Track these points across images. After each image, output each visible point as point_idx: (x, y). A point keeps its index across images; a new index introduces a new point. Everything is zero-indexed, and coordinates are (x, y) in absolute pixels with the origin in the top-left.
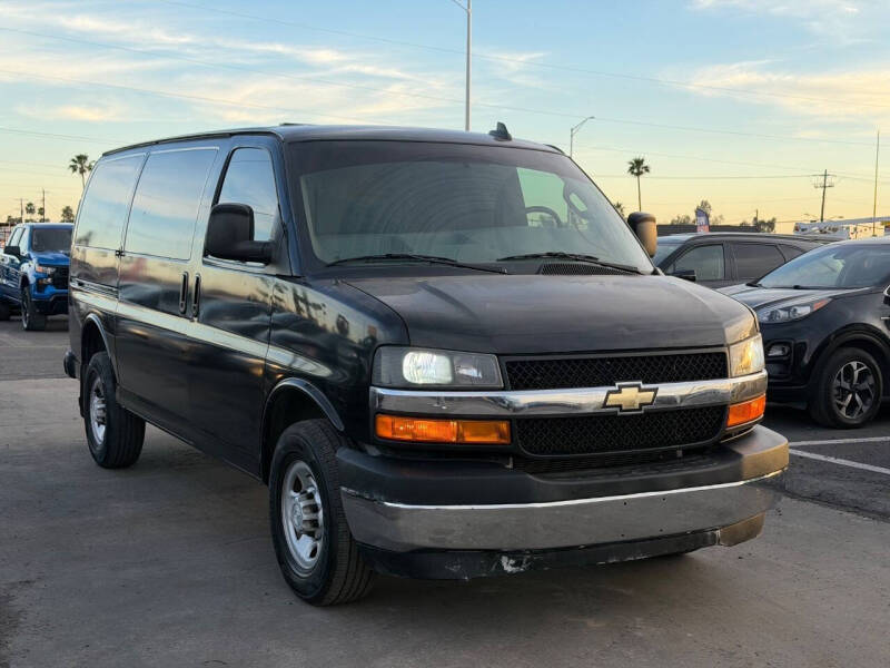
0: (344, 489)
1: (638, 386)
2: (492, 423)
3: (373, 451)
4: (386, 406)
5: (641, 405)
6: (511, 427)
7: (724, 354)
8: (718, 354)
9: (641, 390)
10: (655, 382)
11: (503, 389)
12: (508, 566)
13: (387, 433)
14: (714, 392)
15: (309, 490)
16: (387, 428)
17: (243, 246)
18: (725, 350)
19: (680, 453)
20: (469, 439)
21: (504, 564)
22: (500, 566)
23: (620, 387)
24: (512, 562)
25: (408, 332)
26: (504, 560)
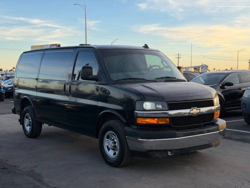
0: (127, 137)
1: (196, 109)
2: (165, 119)
3: (135, 127)
4: (138, 115)
5: (197, 113)
6: (170, 120)
7: (213, 100)
8: (211, 100)
9: (197, 110)
10: (199, 108)
11: (168, 110)
12: (169, 154)
13: (140, 122)
14: (212, 110)
15: (113, 138)
16: (140, 121)
17: (90, 77)
18: (213, 99)
19: (202, 125)
20: (160, 123)
21: (169, 153)
22: (168, 154)
23: (193, 109)
24: (171, 153)
25: (144, 97)
26: (169, 152)
